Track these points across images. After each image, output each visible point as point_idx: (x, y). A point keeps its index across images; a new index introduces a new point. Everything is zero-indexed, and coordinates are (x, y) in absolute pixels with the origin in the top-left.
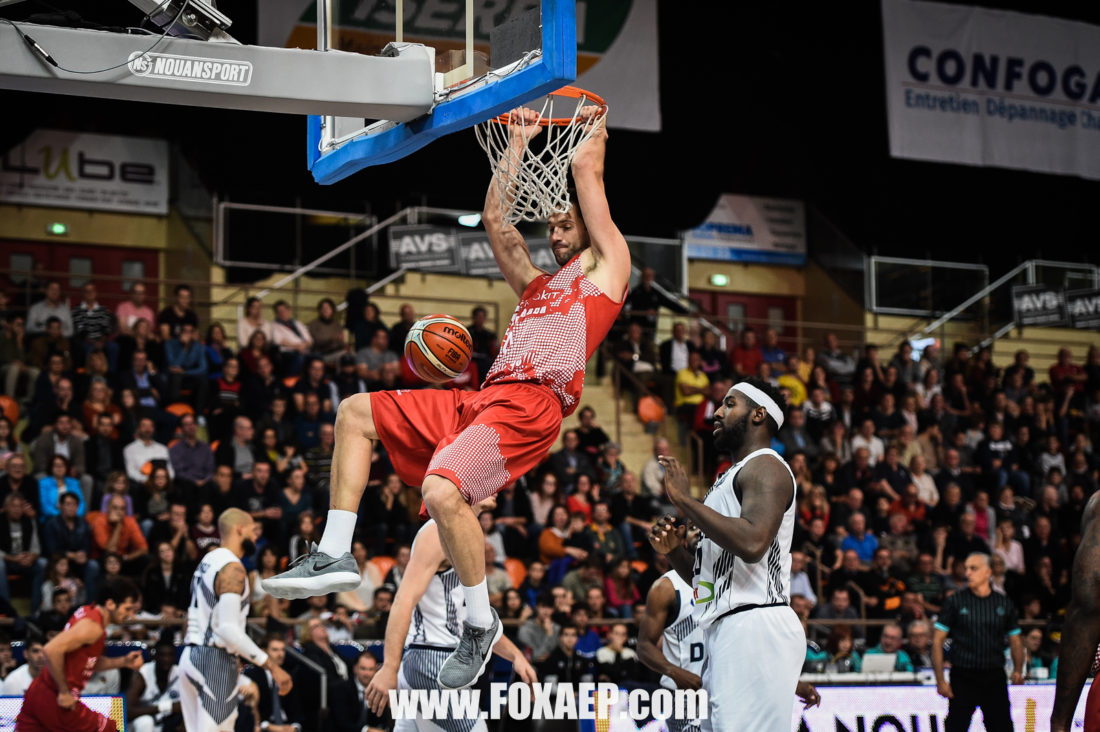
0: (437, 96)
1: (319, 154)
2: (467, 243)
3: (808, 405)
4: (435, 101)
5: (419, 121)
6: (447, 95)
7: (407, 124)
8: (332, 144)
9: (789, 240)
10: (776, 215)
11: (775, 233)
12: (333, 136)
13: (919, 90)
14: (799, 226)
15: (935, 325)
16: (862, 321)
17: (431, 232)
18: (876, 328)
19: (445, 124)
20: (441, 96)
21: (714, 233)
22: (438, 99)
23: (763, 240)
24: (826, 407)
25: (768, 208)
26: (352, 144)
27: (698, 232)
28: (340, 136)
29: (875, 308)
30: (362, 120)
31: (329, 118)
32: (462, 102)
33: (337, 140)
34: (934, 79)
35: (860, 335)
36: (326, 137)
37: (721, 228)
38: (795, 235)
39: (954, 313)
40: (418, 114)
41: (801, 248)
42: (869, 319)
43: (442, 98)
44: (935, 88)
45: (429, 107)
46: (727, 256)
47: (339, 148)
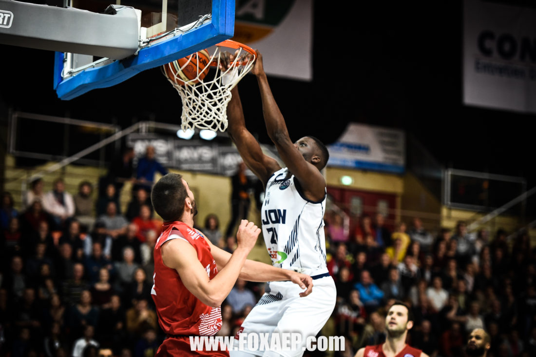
0: (141, 43)
1: (62, 79)
3: (401, 267)
4: (139, 46)
5: (128, 58)
6: (148, 42)
7: (121, 61)
8: (70, 73)
9: (394, 156)
10: (386, 139)
11: (385, 151)
12: (72, 67)
13: (485, 60)
14: (401, 146)
15: (489, 217)
16: (439, 212)
17: (156, 139)
18: (449, 217)
19: (146, 62)
20: (144, 43)
21: (345, 150)
22: (143, 45)
23: (377, 156)
24: (414, 268)
25: (381, 134)
26: (84, 73)
27: (335, 147)
28: (77, 67)
29: (449, 203)
30: (91, 57)
31: (69, 55)
32: (157, 48)
33: (74, 70)
34: (495, 54)
35: (438, 221)
36: (67, 67)
37: (351, 147)
38: (398, 153)
39: (503, 209)
40: (129, 54)
41: (401, 161)
42: (445, 211)
43: (145, 44)
44: (496, 60)
45: (135, 50)
46: (351, 164)
47: (75, 76)
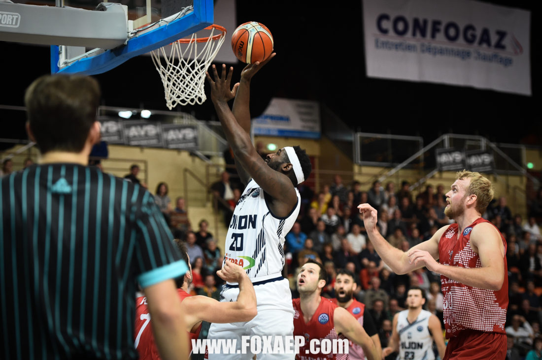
0: (130, 34)
1: (58, 69)
2: (128, 127)
3: (325, 217)
4: (128, 37)
5: (119, 48)
6: (136, 33)
7: (112, 51)
8: (66, 63)
9: (311, 124)
10: (303, 110)
11: (303, 120)
12: (66, 58)
13: (383, 38)
14: (316, 115)
15: (393, 171)
16: (352, 169)
17: (107, 121)
18: (360, 174)
19: (134, 51)
20: (132, 34)
21: (269, 120)
22: (131, 35)
23: (296, 124)
24: (334, 218)
25: (299, 106)
26: (78, 63)
27: (260, 119)
28: (70, 58)
29: (360, 162)
30: (84, 49)
31: (63, 47)
32: (145, 37)
33: (69, 61)
34: (391, 33)
35: (352, 177)
36: (62, 59)
37: (273, 118)
38: (314, 121)
39: (404, 164)
40: (119, 44)
41: (317, 129)
42: (356, 169)
43: (132, 35)
44: (392, 37)
45: (125, 40)
46: (275, 133)
47: (70, 65)
